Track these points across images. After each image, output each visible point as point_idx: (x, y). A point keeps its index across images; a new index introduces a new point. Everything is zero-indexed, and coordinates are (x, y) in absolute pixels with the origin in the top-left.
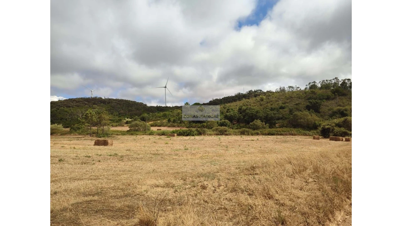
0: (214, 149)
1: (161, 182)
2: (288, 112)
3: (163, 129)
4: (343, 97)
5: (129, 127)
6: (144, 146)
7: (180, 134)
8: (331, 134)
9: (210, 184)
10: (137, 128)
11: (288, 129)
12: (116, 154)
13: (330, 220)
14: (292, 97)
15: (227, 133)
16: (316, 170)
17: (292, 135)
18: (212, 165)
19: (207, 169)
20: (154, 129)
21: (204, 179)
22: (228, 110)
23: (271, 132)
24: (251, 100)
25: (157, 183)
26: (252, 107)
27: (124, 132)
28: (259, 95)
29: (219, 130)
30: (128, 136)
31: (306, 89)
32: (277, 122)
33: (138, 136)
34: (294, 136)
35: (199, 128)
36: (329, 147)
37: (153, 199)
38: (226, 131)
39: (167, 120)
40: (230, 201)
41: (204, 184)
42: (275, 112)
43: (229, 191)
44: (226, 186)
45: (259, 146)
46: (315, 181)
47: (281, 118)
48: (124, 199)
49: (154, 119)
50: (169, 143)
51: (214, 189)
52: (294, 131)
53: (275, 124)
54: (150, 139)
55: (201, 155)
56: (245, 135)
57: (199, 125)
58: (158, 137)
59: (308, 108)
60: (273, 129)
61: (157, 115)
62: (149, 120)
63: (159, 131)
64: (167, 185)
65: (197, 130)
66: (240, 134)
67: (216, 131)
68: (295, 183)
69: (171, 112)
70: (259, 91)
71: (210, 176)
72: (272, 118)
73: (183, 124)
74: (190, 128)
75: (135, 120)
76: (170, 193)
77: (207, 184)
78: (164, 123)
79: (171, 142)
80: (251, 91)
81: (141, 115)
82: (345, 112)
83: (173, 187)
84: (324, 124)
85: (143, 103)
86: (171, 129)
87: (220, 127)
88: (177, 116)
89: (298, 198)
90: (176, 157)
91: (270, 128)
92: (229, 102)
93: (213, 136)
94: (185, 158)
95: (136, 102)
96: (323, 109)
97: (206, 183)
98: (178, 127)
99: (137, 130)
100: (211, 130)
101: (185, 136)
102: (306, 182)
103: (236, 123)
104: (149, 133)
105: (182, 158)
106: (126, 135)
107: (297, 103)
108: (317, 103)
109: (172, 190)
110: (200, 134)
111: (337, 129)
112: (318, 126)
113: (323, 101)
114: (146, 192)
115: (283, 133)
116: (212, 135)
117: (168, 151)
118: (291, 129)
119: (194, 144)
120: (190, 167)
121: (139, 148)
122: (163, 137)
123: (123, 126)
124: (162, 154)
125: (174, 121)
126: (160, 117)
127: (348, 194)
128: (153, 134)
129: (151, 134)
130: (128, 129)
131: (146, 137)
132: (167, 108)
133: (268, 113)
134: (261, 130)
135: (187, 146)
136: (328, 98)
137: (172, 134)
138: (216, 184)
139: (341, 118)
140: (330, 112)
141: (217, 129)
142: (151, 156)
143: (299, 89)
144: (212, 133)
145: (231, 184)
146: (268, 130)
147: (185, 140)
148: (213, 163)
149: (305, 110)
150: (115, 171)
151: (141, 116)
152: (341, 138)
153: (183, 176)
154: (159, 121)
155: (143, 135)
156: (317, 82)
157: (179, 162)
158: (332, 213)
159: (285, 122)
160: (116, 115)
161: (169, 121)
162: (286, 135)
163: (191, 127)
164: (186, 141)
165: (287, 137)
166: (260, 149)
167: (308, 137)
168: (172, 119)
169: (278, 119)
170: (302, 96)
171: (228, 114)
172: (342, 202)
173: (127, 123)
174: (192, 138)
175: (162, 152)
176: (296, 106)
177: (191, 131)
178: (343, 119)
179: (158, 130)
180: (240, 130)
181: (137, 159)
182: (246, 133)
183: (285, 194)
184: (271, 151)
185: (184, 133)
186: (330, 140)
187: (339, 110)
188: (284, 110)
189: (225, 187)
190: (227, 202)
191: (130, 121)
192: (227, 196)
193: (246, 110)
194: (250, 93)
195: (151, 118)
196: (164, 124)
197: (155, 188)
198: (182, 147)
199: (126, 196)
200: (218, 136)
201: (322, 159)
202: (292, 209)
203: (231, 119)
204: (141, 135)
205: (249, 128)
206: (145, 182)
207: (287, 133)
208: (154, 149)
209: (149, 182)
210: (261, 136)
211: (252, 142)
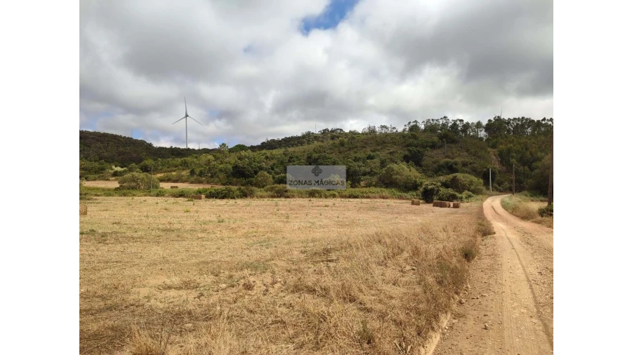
0: (266, 221)
1: (176, 280)
2: (378, 164)
3: (181, 186)
4: (452, 145)
5: (119, 183)
6: (147, 217)
7: (211, 195)
8: (435, 198)
9: (258, 281)
10: (133, 184)
11: (378, 189)
12: (93, 231)
13: (433, 329)
14: (384, 142)
15: (289, 194)
16: (416, 252)
17: (384, 198)
18: (263, 248)
19: (254, 255)
20: (166, 186)
21: (250, 272)
22: (291, 158)
23: (354, 194)
24: (326, 143)
25: (168, 282)
26: (327, 155)
27: (109, 190)
28: (338, 137)
29: (277, 189)
30: (116, 198)
31: (404, 130)
32: (362, 178)
33: (135, 198)
34: (385, 200)
35: (243, 185)
36: (432, 217)
37: (159, 311)
38: (286, 191)
39: (189, 171)
40: (291, 308)
41: (249, 282)
42: (361, 163)
43: (289, 291)
44: (285, 282)
45: (336, 215)
46: (414, 270)
47: (369, 173)
48: (104, 315)
49: (165, 169)
50: (191, 210)
51: (265, 288)
52: (386, 192)
53: (359, 181)
54: (157, 203)
55: (245, 231)
56: (316, 197)
57: (244, 181)
58: (172, 200)
59: (406, 159)
60: (357, 189)
61: (170, 162)
62: (156, 171)
63: (175, 190)
65: (239, 189)
66: (307, 196)
67: (272, 191)
68: (387, 275)
69: (196, 157)
70: (339, 131)
71: (258, 267)
72: (355, 173)
73: (217, 180)
74: (227, 186)
75: (131, 170)
76: (188, 299)
77: (254, 282)
78: (183, 176)
79: (195, 208)
80: (326, 130)
81: (141, 161)
82: (454, 166)
83: (196, 288)
84: (427, 183)
85: (145, 142)
86: (196, 187)
87: (278, 185)
88: (205, 165)
89: (391, 298)
90: (203, 235)
91: (352, 187)
92: (293, 146)
93: (266, 200)
94: (218, 236)
95: (132, 139)
96: (427, 161)
97: (252, 279)
98: (208, 183)
99: (133, 188)
100: (262, 189)
101: (220, 199)
102: (402, 271)
104: (156, 192)
105: (214, 236)
106: (113, 196)
107: (391, 151)
108: (419, 151)
109: (195, 293)
110: (244, 195)
111: (443, 190)
112: (418, 185)
113: (427, 150)
114: (146, 300)
115: (370, 195)
116: (264, 197)
117: (188, 225)
118: (381, 189)
119: (234, 212)
120: (227, 251)
121: (136, 218)
122: (181, 200)
123: (107, 180)
124: (178, 230)
125: (201, 174)
126: (176, 166)
127: (457, 287)
128: (163, 195)
129: (160, 194)
130: (118, 186)
131: (151, 200)
132: (188, 152)
133: (350, 164)
135: (222, 216)
136: (433, 146)
137: (197, 196)
138: (269, 280)
139: (448, 174)
140: (435, 166)
141: (272, 188)
142: (159, 233)
143: (395, 131)
144: (265, 194)
145: (292, 279)
146: (349, 190)
147: (220, 205)
148: (264, 244)
149: (402, 161)
150: (89, 262)
151: (142, 163)
152: (447, 202)
153: (214, 269)
154: (174, 173)
155: (145, 195)
156: (420, 121)
157: (208, 243)
158: (436, 317)
159: (375, 179)
160: (95, 161)
161: (192, 173)
162: (375, 198)
163: (231, 184)
164: (220, 208)
165: (377, 202)
166: (337, 219)
167: (404, 201)
168: (197, 171)
169: (365, 174)
170: (398, 141)
171: (290, 164)
172: (449, 299)
173: (115, 174)
174: (231, 202)
175: (178, 226)
176: (389, 156)
177: (230, 191)
178: (451, 176)
179: (172, 187)
181: (133, 238)
182: (317, 195)
183: (373, 292)
184: (353, 223)
185: (218, 193)
186: (434, 206)
187: (447, 163)
188: (373, 161)
189: (282, 285)
190: (284, 310)
191: (120, 172)
192: (286, 298)
193: (318, 159)
194: (325, 132)
195: (160, 167)
196: (183, 178)
197: (164, 292)
198: (214, 218)
199: (110, 308)
200: (274, 199)
201: (422, 235)
202: (382, 316)
204: (141, 196)
206: (146, 281)
207: (376, 195)
208: (164, 221)
209: (153, 282)
210: (339, 199)
211: (326, 208)
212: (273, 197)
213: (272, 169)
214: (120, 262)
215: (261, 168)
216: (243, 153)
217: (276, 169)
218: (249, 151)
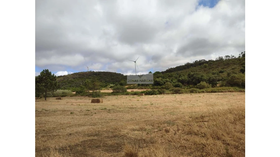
0: (171, 104)
1: (137, 127)
2: (226, 75)
3: (135, 90)
5: (113, 90)
6: (124, 103)
7: (147, 94)
9: (172, 129)
11: (227, 88)
12: (105, 108)
14: (228, 64)
15: (180, 92)
17: (231, 92)
18: (171, 115)
19: (168, 118)
20: (129, 91)
21: (167, 125)
22: (180, 75)
23: (213, 90)
24: (197, 67)
25: (134, 127)
26: (198, 73)
27: (109, 93)
28: (203, 64)
29: (175, 90)
30: (112, 96)
31: (239, 57)
32: (218, 83)
33: (118, 96)
34: (232, 93)
35: (159, 89)
37: (132, 139)
38: (179, 91)
40: (188, 141)
41: (167, 129)
42: (216, 75)
43: (186, 134)
44: (184, 130)
45: (205, 101)
47: (221, 80)
48: (113, 139)
50: (140, 100)
51: (174, 132)
52: (232, 89)
53: (216, 84)
54: (126, 98)
55: (162, 108)
56: (194, 93)
57: (160, 87)
58: (132, 96)
59: (242, 71)
60: (215, 88)
62: (125, 85)
63: (133, 92)
64: (141, 129)
65: (158, 91)
66: (190, 92)
67: (172, 91)
70: (203, 61)
71: (170, 123)
72: (214, 80)
73: (148, 87)
75: (116, 85)
76: (144, 135)
77: (169, 129)
78: (135, 86)
79: (141, 99)
81: (120, 81)
83: (145, 130)
85: (121, 74)
86: (140, 91)
87: (175, 88)
90: (145, 110)
91: (212, 87)
92: (181, 70)
93: (170, 95)
94: (152, 110)
95: (116, 73)
98: (145, 89)
99: (118, 92)
100: (168, 90)
101: (150, 95)
103: (187, 85)
104: (126, 94)
105: (150, 110)
107: (233, 68)
109: (145, 133)
110: (160, 93)
114: (127, 134)
115: (223, 90)
116: (169, 94)
117: (139, 106)
118: (229, 87)
119: (157, 101)
120: (156, 116)
121: (120, 104)
122: (135, 96)
123: (108, 89)
124: (136, 108)
125: (142, 85)
129: (128, 94)
131: (124, 96)
133: (210, 76)
134: (205, 89)
135: (152, 102)
137: (141, 94)
138: (176, 129)
141: (173, 89)
142: (128, 109)
143: (234, 57)
144: (169, 92)
145: (187, 129)
146: (211, 89)
148: (172, 114)
149: (240, 72)
150: (106, 120)
151: (120, 82)
153: (151, 123)
154: (132, 85)
155: (122, 95)
157: (148, 113)
159: (225, 83)
160: (104, 82)
161: (139, 85)
162: (226, 92)
163: (154, 88)
164: (151, 99)
165: (227, 94)
166: (206, 103)
169: (219, 80)
170: (237, 63)
171: (180, 78)
173: (111, 87)
174: (155, 96)
175: (136, 106)
176: (232, 70)
177: (154, 91)
179: (131, 91)
180: (190, 90)
181: (120, 111)
183: (230, 136)
185: (150, 93)
188: (223, 73)
189: (182, 131)
190: (185, 142)
191: (113, 86)
192: (185, 137)
193: (193, 75)
194: (196, 62)
197: (133, 132)
198: (149, 103)
199: (115, 136)
200: (174, 94)
202: (237, 148)
203: (183, 82)
204: (120, 95)
205: (197, 88)
206: (126, 127)
207: (226, 90)
208: (130, 104)
209: (129, 127)
210: (206, 93)
211: (199, 98)
212: (173, 93)
213: (172, 81)
214: (116, 120)
215: (167, 81)
216: (158, 75)
217: (174, 81)
218: (161, 74)
